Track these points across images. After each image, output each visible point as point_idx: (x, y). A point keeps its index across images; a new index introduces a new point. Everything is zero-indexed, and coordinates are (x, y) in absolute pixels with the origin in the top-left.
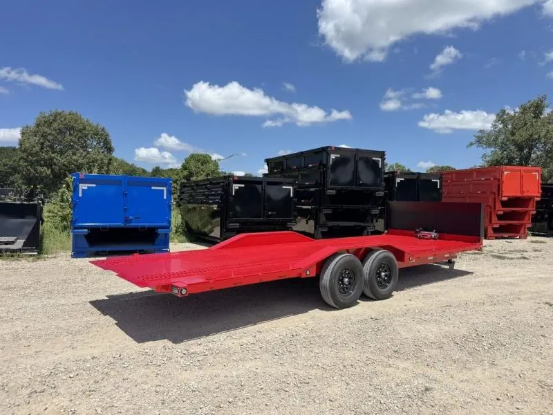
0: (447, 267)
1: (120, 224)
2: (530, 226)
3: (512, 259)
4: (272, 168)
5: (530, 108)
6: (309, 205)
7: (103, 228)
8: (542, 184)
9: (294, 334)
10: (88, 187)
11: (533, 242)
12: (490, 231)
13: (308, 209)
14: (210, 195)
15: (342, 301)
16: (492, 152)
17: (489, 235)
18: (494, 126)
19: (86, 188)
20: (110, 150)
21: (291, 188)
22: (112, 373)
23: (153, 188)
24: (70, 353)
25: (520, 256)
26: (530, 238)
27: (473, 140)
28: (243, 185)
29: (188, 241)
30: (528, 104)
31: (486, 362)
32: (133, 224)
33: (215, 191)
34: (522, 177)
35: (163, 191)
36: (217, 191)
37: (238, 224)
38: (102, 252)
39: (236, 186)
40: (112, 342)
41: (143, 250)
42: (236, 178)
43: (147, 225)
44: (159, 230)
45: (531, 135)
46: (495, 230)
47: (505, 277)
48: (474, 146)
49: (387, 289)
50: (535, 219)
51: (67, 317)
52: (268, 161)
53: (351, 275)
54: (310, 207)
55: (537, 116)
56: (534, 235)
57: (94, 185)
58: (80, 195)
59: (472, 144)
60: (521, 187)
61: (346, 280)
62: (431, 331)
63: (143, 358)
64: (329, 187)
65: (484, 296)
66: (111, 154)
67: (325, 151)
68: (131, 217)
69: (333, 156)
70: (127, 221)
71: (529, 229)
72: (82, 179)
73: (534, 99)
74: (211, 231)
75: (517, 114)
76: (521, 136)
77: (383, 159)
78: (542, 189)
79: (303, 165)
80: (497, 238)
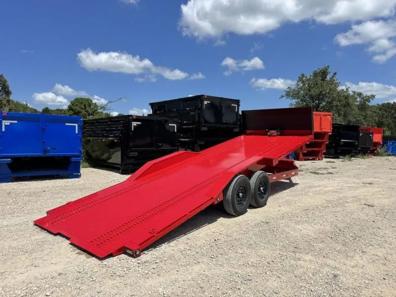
0: (288, 181)
1: (39, 154)
2: (325, 151)
3: (323, 174)
4: (155, 110)
5: (319, 73)
6: (187, 138)
7: (24, 158)
8: (332, 124)
9: (216, 239)
10: (10, 123)
11: (327, 162)
12: (301, 156)
13: (186, 141)
14: (110, 130)
15: (239, 210)
16: (296, 102)
17: (300, 158)
18: (298, 85)
19: (9, 124)
20: (8, 93)
21: (175, 125)
22: (84, 287)
23: (67, 124)
24: (35, 272)
25: (327, 172)
26: (325, 160)
27: (284, 94)
28: (140, 123)
29: (90, 167)
30: (318, 71)
31: (358, 250)
32: (51, 154)
33: (115, 127)
34: (321, 119)
35: (75, 126)
36: (117, 127)
37: (137, 153)
38: (23, 177)
39: (134, 124)
40: (69, 257)
41: (59, 175)
42: (134, 117)
43: (62, 154)
44: (72, 158)
45: (321, 92)
46: (304, 155)
47: (328, 187)
48: (285, 98)
49: (264, 199)
50: (328, 147)
51: (16, 237)
52: (152, 105)
53: (244, 191)
54: (188, 140)
55: (324, 79)
56: (326, 157)
57: (16, 122)
58: (3, 130)
59: (283, 96)
60: (321, 125)
61: (241, 194)
62: (308, 229)
63: (104, 270)
64: (203, 124)
65: (324, 201)
66: (8, 96)
67: (199, 99)
68: (49, 148)
69: (206, 103)
70: (45, 151)
71: (325, 154)
72: (5, 116)
73: (322, 67)
74: (109, 158)
75: (311, 78)
76: (315, 92)
77: (239, 106)
78: (333, 127)
79: (182, 109)
80: (305, 160)
